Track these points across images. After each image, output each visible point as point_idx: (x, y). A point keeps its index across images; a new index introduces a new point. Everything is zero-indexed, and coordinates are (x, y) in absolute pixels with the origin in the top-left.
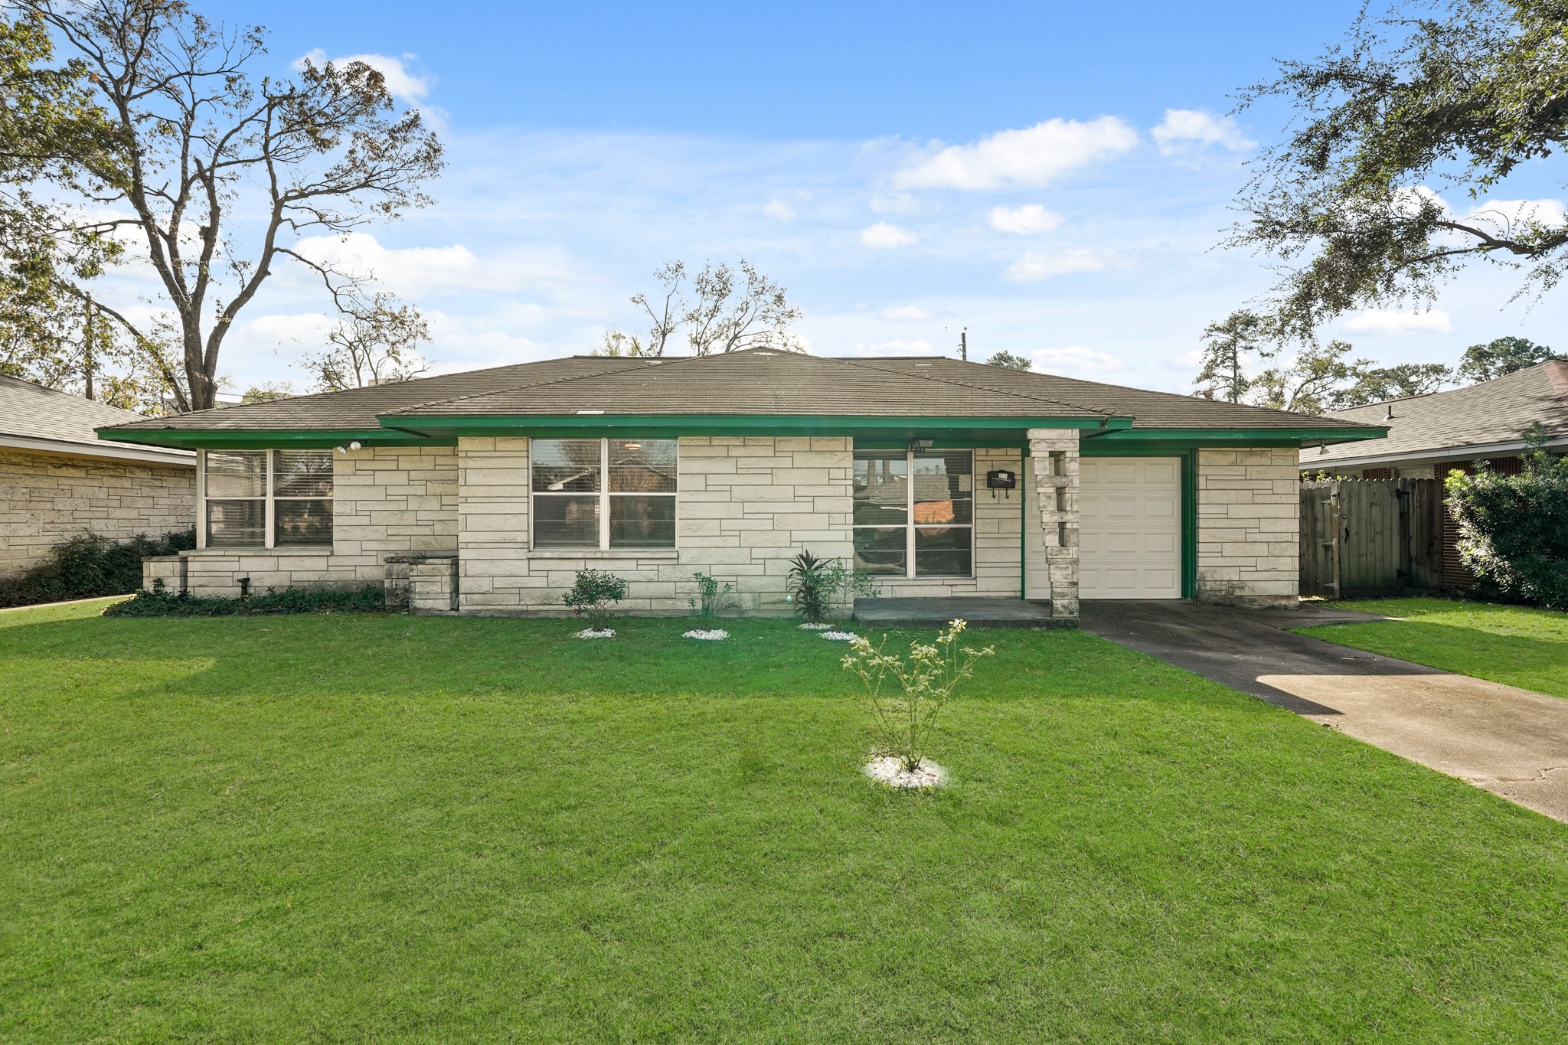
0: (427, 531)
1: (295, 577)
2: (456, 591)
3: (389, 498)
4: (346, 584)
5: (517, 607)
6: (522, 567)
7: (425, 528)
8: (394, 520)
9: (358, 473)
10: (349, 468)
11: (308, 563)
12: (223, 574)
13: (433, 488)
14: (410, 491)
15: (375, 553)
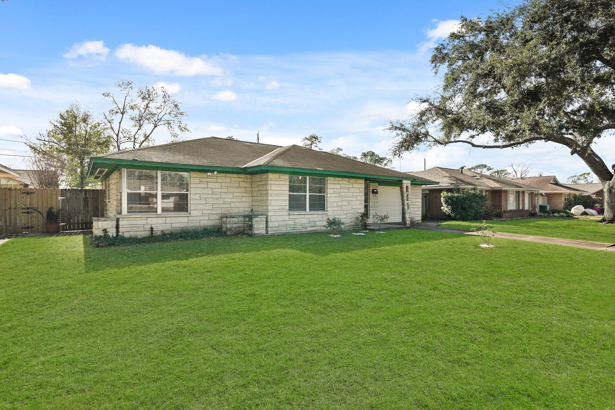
0: (229, 206)
1: (174, 225)
2: (267, 227)
3: (213, 193)
4: (196, 228)
5: (286, 231)
6: (287, 218)
7: (227, 205)
8: (215, 202)
9: (201, 183)
10: (197, 181)
11: (181, 220)
12: (138, 226)
13: (231, 190)
14: (222, 190)
15: (208, 215)
